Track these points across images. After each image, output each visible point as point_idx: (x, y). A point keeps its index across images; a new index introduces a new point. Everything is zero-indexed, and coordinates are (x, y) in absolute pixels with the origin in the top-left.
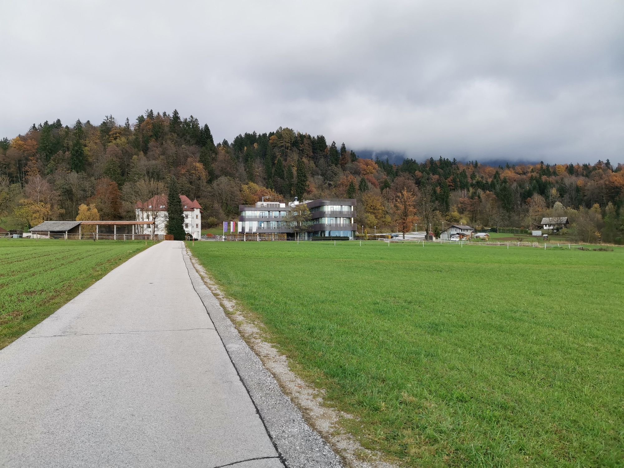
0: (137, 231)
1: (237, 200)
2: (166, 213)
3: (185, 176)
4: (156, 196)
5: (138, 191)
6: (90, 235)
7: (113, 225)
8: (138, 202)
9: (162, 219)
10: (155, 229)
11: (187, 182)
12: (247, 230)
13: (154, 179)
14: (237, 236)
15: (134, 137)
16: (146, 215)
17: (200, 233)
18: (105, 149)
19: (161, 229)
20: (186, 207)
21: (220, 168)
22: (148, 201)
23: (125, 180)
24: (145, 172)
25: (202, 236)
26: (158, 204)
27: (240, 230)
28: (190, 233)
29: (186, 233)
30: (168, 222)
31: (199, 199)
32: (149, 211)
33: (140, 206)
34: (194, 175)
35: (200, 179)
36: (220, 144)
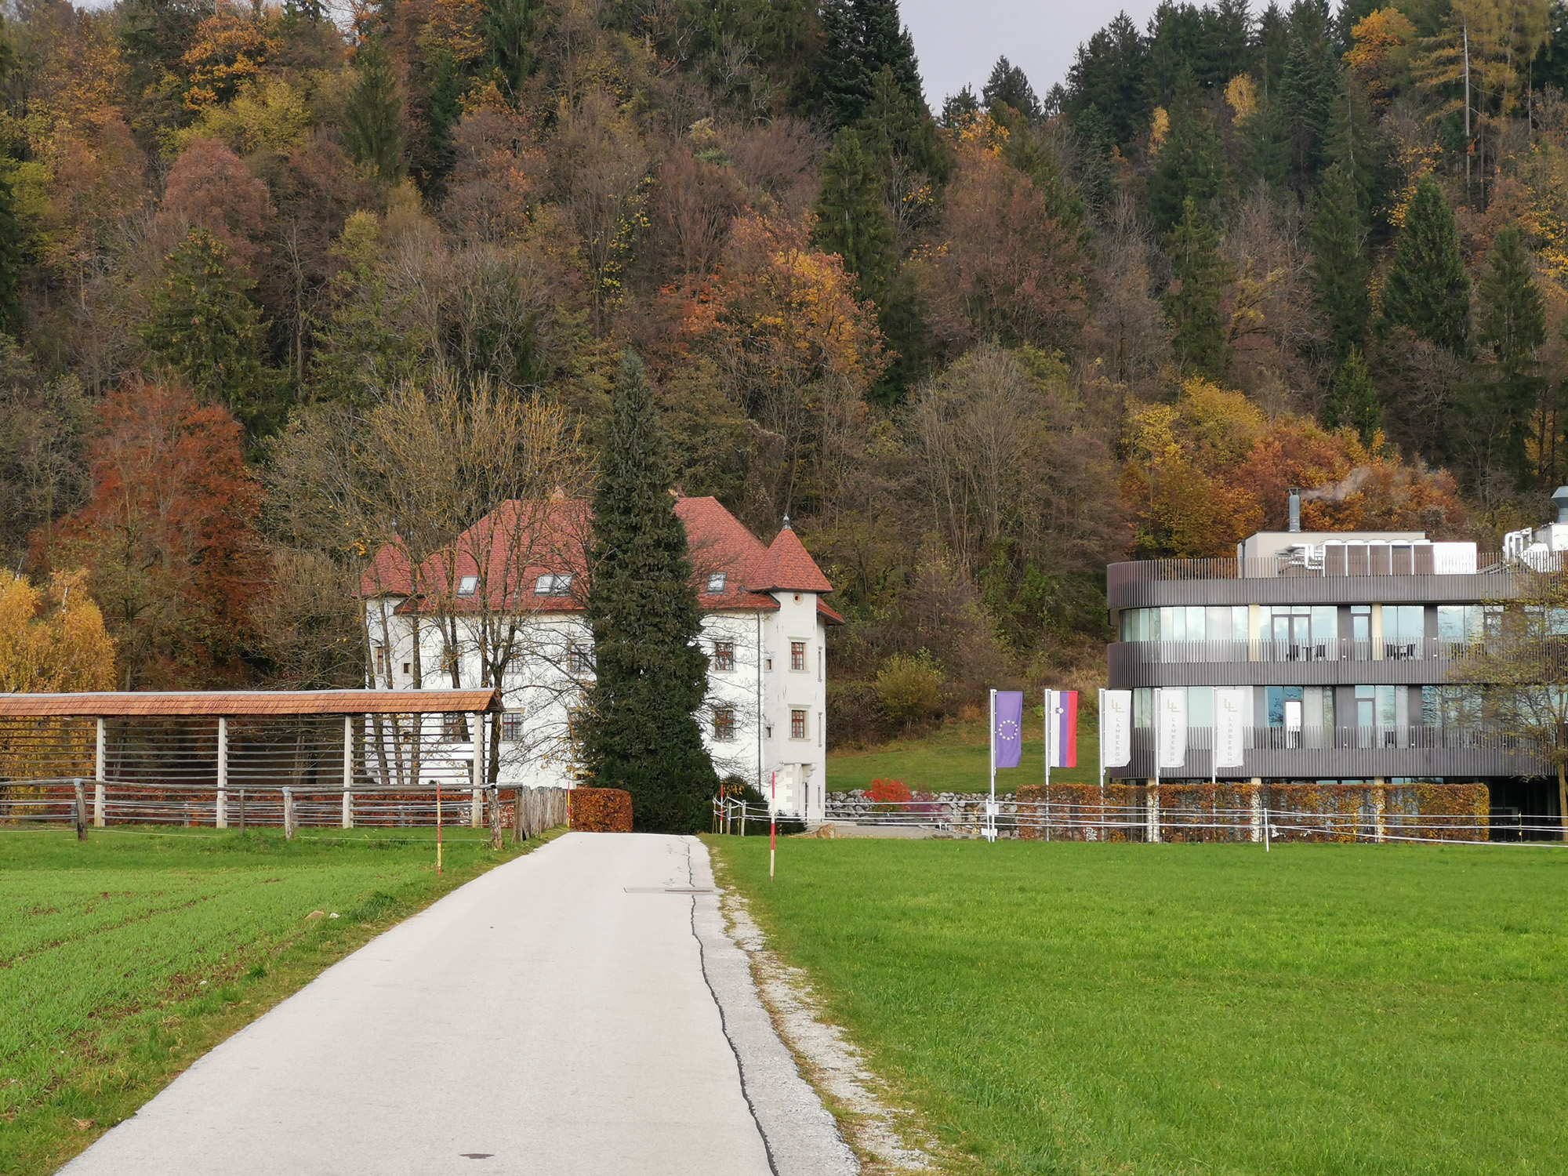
0: (372, 763)
1: (1089, 525)
2: (580, 631)
3: (715, 356)
4: (508, 505)
5: (381, 469)
6: (52, 792)
7: (211, 720)
8: (382, 555)
9: (552, 674)
10: (504, 748)
11: (722, 400)
12: (1169, 757)
13: (494, 381)
14: (1094, 799)
15: (352, 76)
16: (439, 650)
17: (818, 779)
18: (153, 171)
19: (545, 747)
20: (717, 583)
21: (966, 285)
22: (450, 540)
23: (289, 396)
24: (430, 334)
25: (831, 795)
26: (520, 568)
27: (1115, 752)
28: (750, 778)
29: (722, 773)
30: (591, 695)
31: (812, 520)
32: (461, 614)
33: (398, 583)
34: (778, 345)
35: (818, 374)
36: (963, 104)
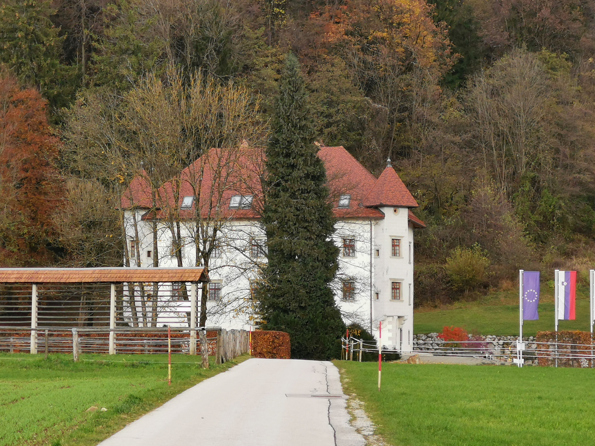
0: (127, 314)
2: (258, 231)
3: (344, 57)
4: (213, 151)
5: (134, 128)
7: (27, 285)
8: (134, 183)
9: (240, 258)
10: (210, 305)
11: (348, 85)
13: (205, 73)
14: (587, 340)
16: (169, 242)
17: (409, 326)
19: (235, 304)
20: (344, 201)
22: (176, 173)
23: (77, 82)
24: (166, 43)
25: (416, 336)
26: (220, 191)
28: (365, 325)
29: (347, 322)
30: (264, 272)
31: (405, 161)
32: (183, 220)
33: (144, 200)
34: (384, 50)
35: (409, 68)
